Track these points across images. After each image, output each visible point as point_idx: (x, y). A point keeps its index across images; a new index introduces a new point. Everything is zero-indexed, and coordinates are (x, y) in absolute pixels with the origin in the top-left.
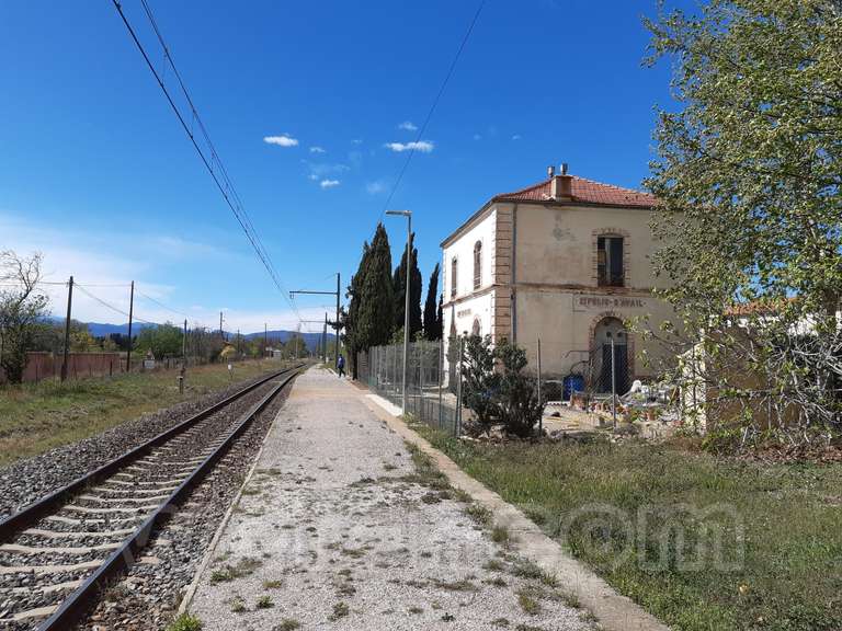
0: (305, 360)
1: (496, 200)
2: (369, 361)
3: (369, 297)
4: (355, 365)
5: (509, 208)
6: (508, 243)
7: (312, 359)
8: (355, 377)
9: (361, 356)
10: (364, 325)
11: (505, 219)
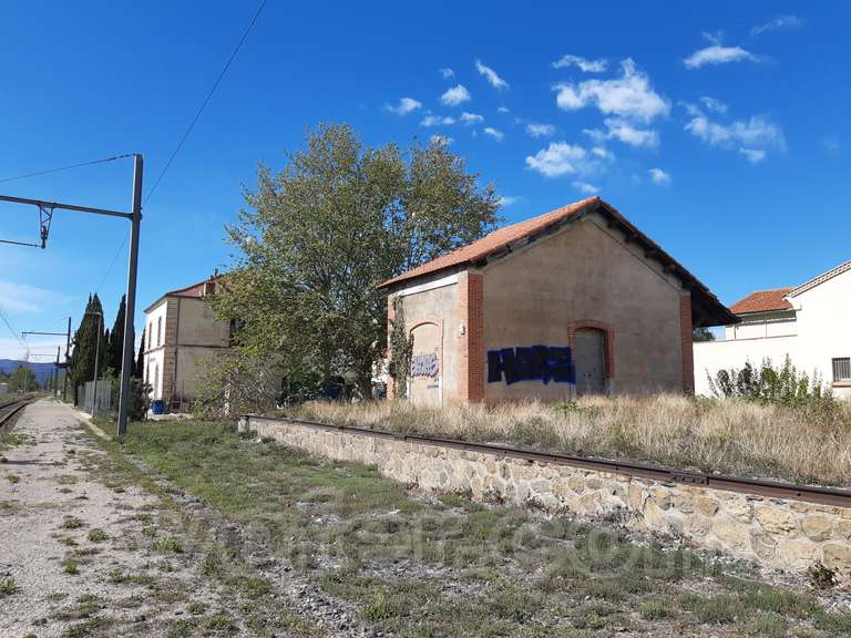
0: (35, 393)
1: (168, 295)
2: (84, 391)
3: (85, 348)
4: (77, 395)
5: (175, 300)
6: (175, 321)
7: (43, 392)
8: (76, 404)
9: (80, 388)
10: (81, 366)
11: (172, 306)
